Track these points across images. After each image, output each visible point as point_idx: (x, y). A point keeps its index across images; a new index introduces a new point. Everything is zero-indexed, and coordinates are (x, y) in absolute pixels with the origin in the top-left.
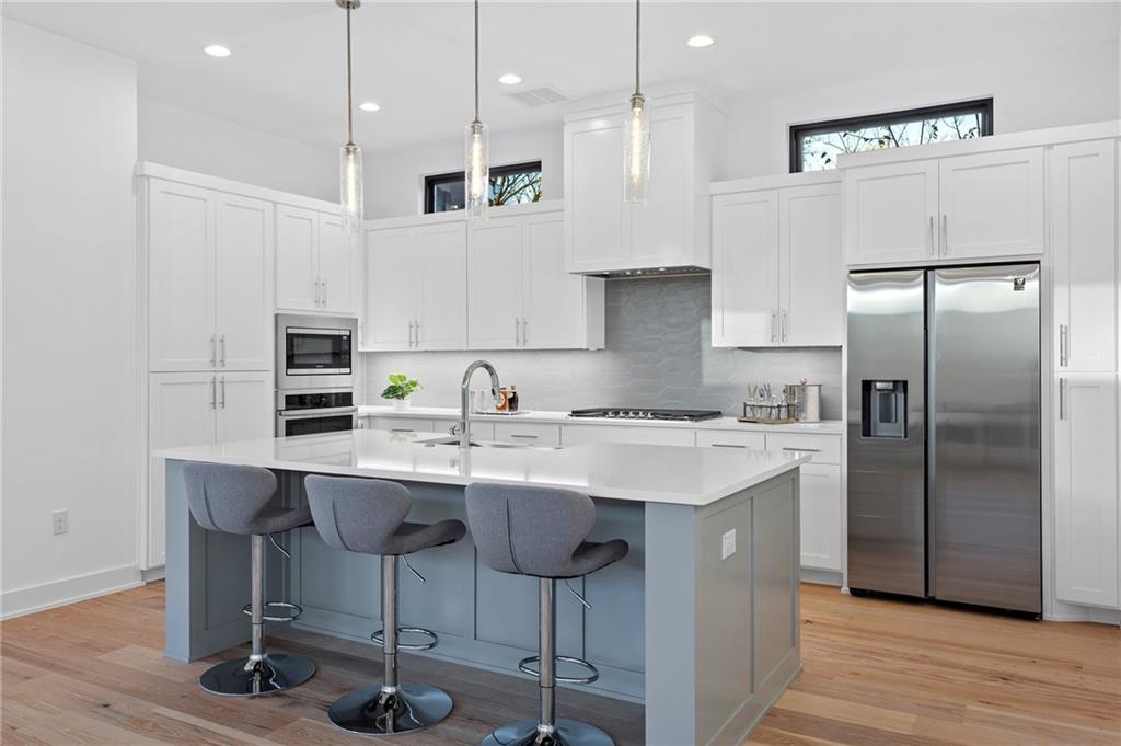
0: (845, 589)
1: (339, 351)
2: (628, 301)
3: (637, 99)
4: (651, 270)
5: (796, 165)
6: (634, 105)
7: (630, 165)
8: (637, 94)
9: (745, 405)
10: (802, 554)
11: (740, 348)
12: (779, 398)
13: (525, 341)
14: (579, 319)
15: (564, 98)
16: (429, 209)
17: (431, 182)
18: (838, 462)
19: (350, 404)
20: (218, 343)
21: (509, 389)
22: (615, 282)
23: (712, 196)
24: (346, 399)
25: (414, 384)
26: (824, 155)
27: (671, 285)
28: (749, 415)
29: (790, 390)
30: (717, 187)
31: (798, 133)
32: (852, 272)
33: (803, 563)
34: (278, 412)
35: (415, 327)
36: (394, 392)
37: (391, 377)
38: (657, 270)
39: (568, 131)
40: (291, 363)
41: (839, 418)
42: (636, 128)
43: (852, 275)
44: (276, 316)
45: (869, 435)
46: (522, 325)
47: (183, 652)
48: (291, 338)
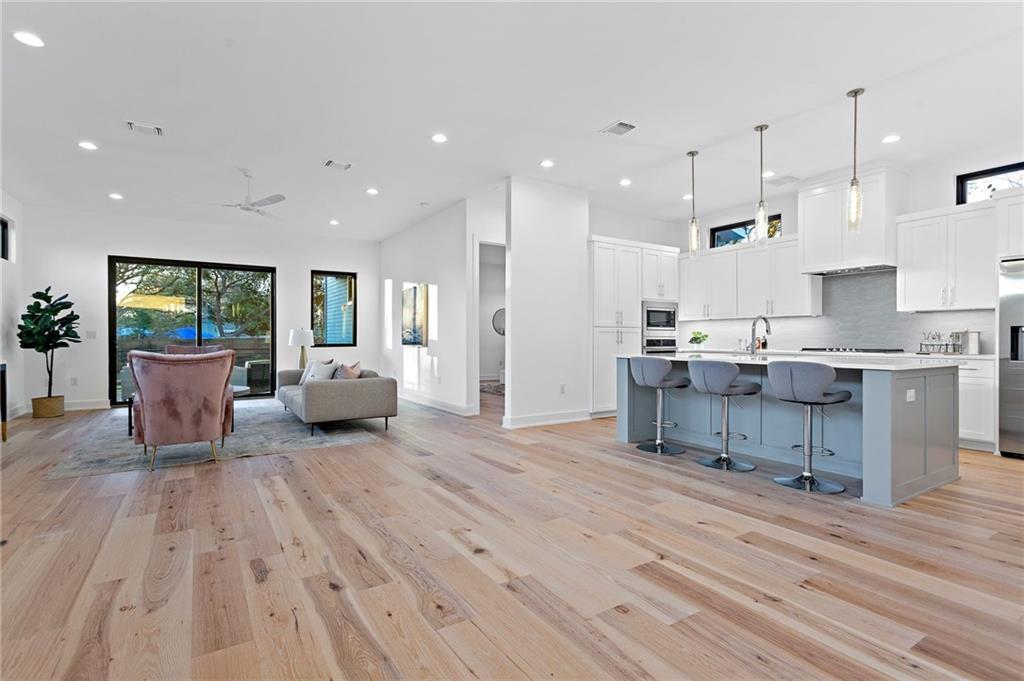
0: (997, 453)
1: (670, 319)
2: (837, 287)
3: (854, 182)
4: (854, 270)
5: (961, 199)
6: (852, 185)
7: (850, 213)
8: (855, 179)
9: (921, 345)
10: (960, 430)
11: (918, 312)
12: (946, 339)
13: (772, 312)
14: (805, 297)
15: (797, 179)
16: (713, 245)
17: (713, 231)
18: (992, 376)
19: (675, 345)
20: (620, 314)
21: (762, 338)
22: (828, 277)
23: (898, 223)
24: (672, 343)
25: (707, 336)
26: (990, 186)
27: (868, 277)
28: (924, 349)
29: (956, 336)
30: (900, 219)
31: (962, 180)
32: (1003, 261)
33: (961, 435)
34: (643, 347)
35: (707, 307)
36: (695, 340)
37: (694, 333)
38: (858, 269)
39: (800, 197)
40: (649, 324)
41: (994, 353)
42: (853, 194)
43: (1005, 264)
44: (643, 302)
45: (1017, 359)
46: (770, 304)
47: (625, 439)
48: (648, 312)
